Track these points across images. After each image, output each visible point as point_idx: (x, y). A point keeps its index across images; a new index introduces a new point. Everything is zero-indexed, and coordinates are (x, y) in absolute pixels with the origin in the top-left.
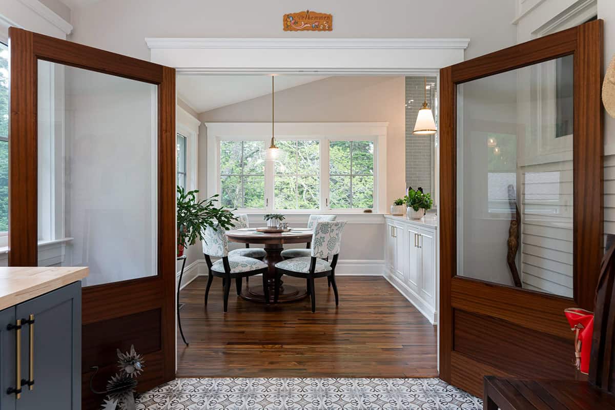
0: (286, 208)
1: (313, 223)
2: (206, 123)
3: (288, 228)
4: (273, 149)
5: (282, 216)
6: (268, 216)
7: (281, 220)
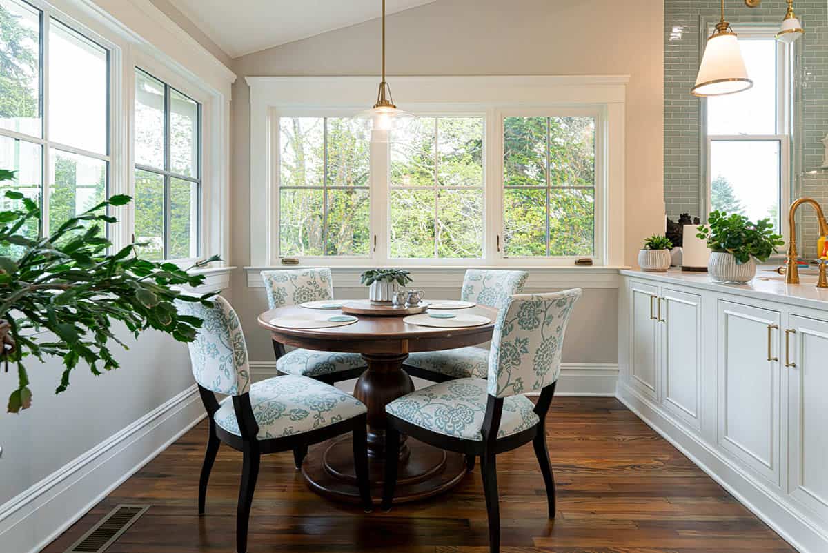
0: (413, 256)
1: (472, 287)
2: (246, 78)
3: (421, 305)
4: (384, 109)
5: (404, 274)
6: (370, 273)
7: (402, 284)
